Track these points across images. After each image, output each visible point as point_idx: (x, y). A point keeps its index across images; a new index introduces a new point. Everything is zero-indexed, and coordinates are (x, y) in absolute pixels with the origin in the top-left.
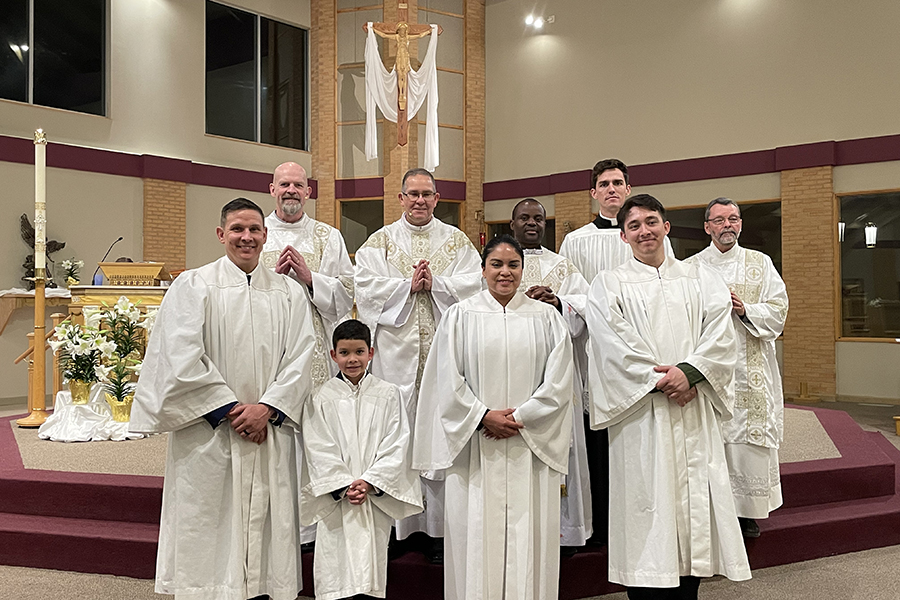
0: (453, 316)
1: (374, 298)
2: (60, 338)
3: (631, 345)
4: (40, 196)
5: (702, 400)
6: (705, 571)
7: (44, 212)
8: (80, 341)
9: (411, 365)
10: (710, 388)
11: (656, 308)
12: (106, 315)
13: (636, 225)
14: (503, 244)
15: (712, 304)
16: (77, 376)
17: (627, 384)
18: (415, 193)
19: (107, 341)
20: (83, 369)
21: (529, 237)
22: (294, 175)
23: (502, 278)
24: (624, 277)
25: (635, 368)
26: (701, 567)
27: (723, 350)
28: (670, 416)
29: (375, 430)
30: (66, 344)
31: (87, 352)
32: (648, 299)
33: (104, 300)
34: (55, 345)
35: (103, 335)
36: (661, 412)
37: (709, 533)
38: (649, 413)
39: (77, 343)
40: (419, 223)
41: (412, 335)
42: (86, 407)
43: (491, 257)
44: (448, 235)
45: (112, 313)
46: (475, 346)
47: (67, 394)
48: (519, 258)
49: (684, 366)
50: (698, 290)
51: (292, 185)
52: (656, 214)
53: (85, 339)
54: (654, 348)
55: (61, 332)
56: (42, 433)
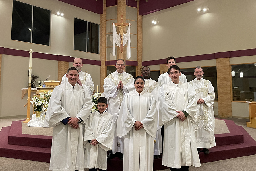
0: (126, 96)
1: (109, 90)
2: (34, 101)
3: (170, 105)
4: (30, 66)
5: (188, 120)
6: (189, 165)
7: (31, 70)
8: (38, 101)
9: (118, 108)
10: (190, 117)
11: (177, 95)
12: (45, 95)
13: (172, 73)
14: (139, 78)
15: (191, 94)
16: (37, 110)
17: (169, 115)
18: (119, 65)
19: (45, 101)
20: (39, 109)
21: (146, 76)
22: (79, 61)
23: (139, 87)
24: (169, 87)
25: (171, 111)
26: (188, 164)
27: (194, 107)
28: (180, 123)
29: (103, 127)
30: (35, 102)
31: (40, 104)
32: (175, 93)
33: (45, 91)
34: (32, 102)
35: (44, 100)
36: (177, 123)
37: (190, 154)
38: (174, 123)
39: (38, 102)
40: (120, 72)
41: (118, 100)
42: (39, 118)
43: (136, 81)
44: (127, 76)
45: (47, 94)
46: (132, 104)
47: (35, 115)
48: (143, 82)
49: (184, 111)
50: (188, 91)
51: (78, 64)
52: (178, 71)
53: (40, 101)
54: (176, 106)
55: (34, 99)
56: (28, 125)
